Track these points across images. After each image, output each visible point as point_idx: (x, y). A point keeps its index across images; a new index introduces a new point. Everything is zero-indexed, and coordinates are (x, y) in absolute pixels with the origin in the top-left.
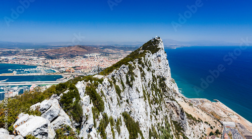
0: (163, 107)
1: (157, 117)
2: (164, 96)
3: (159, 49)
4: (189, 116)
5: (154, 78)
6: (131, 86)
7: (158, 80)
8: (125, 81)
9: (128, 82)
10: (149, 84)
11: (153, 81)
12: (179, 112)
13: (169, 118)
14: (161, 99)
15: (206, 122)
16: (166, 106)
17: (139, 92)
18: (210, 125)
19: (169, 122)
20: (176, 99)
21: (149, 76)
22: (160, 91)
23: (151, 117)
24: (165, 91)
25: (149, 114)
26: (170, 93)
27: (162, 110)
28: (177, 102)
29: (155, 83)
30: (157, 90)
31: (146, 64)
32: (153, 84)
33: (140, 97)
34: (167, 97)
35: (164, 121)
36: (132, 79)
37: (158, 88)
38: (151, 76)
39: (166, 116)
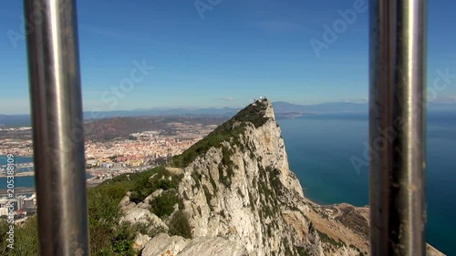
0: (280, 223)
1: (271, 241)
2: (279, 203)
3: (267, 119)
4: (324, 237)
5: (262, 171)
6: (228, 186)
7: (268, 173)
8: (216, 177)
9: (222, 180)
10: (254, 183)
11: (261, 176)
12: (307, 231)
13: (290, 242)
14: (276, 208)
15: (352, 246)
16: (284, 222)
17: (243, 196)
18: (358, 250)
19: (291, 249)
20: (299, 207)
21: (253, 169)
22: (272, 194)
23: (264, 240)
24: (280, 194)
25: (261, 236)
26: (289, 197)
27: (277, 227)
28: (302, 213)
29: (264, 180)
30: (268, 192)
31: (247, 146)
32: (260, 182)
33: (244, 206)
34: (283, 204)
35: (283, 248)
36: (230, 173)
37: (270, 188)
38: (257, 169)
39: (286, 238)
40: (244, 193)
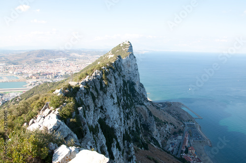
0: (134, 112)
1: (129, 122)
2: (134, 101)
4: (157, 119)
5: (125, 83)
6: (105, 93)
7: (128, 84)
9: (102, 89)
10: (120, 90)
11: (124, 86)
12: (148, 116)
13: (139, 122)
14: (132, 104)
15: (171, 124)
16: (136, 111)
17: (114, 98)
18: (174, 125)
19: (139, 126)
20: (145, 103)
21: (120, 82)
22: (130, 96)
23: (124, 122)
24: (134, 96)
25: (123, 119)
26: (139, 98)
27: (132, 114)
28: (146, 106)
29: (126, 89)
30: (128, 95)
31: (117, 69)
32: (124, 90)
33: (114, 104)
34: (136, 101)
35: (135, 125)
37: (129, 93)
38: (122, 82)
39: (137, 120)
40: (114, 96)
